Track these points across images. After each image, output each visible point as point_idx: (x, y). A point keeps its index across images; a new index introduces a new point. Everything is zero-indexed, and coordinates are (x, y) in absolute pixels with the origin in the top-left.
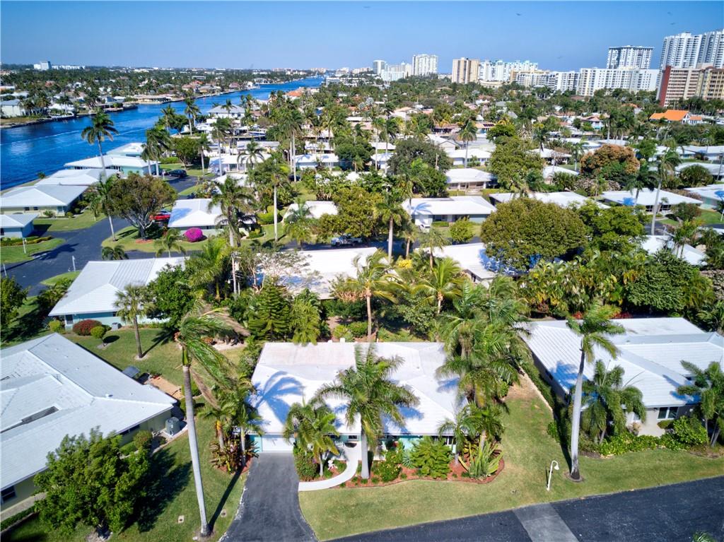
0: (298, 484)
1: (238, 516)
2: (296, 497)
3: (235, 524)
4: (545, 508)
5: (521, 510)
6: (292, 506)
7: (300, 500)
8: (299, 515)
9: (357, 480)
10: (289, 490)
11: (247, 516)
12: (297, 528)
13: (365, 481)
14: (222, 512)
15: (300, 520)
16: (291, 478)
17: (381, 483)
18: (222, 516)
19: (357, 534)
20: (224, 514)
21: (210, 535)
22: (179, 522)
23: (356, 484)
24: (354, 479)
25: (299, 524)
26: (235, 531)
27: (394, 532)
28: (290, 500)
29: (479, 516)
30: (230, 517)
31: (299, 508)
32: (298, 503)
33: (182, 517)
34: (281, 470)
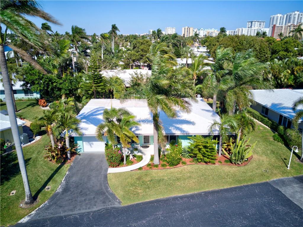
0: (108, 169)
1: (59, 189)
2: (106, 177)
3: (56, 195)
4: (291, 179)
5: (274, 181)
6: (102, 182)
7: (108, 179)
8: (107, 188)
9: (151, 166)
10: (101, 173)
11: (66, 190)
12: (105, 196)
13: (157, 166)
14: (47, 187)
15: (108, 192)
16: (103, 166)
17: (168, 167)
18: (46, 190)
19: (153, 199)
20: (49, 188)
21: (33, 203)
22: (11, 195)
23: (150, 168)
24: (149, 165)
25: (107, 194)
26: (55, 200)
27: (182, 198)
28: (101, 178)
29: (244, 186)
30: (52, 190)
31: (108, 183)
32: (107, 180)
33: (14, 192)
34: (95, 162)
